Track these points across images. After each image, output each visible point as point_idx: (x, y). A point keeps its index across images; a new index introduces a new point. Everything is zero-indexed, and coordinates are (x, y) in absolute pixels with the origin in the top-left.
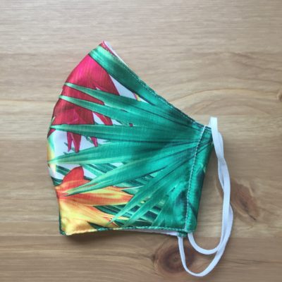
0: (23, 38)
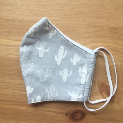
0: (17, 13)
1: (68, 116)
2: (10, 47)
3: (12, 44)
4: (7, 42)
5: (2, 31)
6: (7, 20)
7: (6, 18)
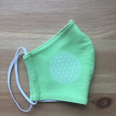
1: (95, 104)
2: (32, 41)
3: (34, 37)
4: (29, 35)
5: (24, 25)
6: (28, 14)
7: (26, 12)
